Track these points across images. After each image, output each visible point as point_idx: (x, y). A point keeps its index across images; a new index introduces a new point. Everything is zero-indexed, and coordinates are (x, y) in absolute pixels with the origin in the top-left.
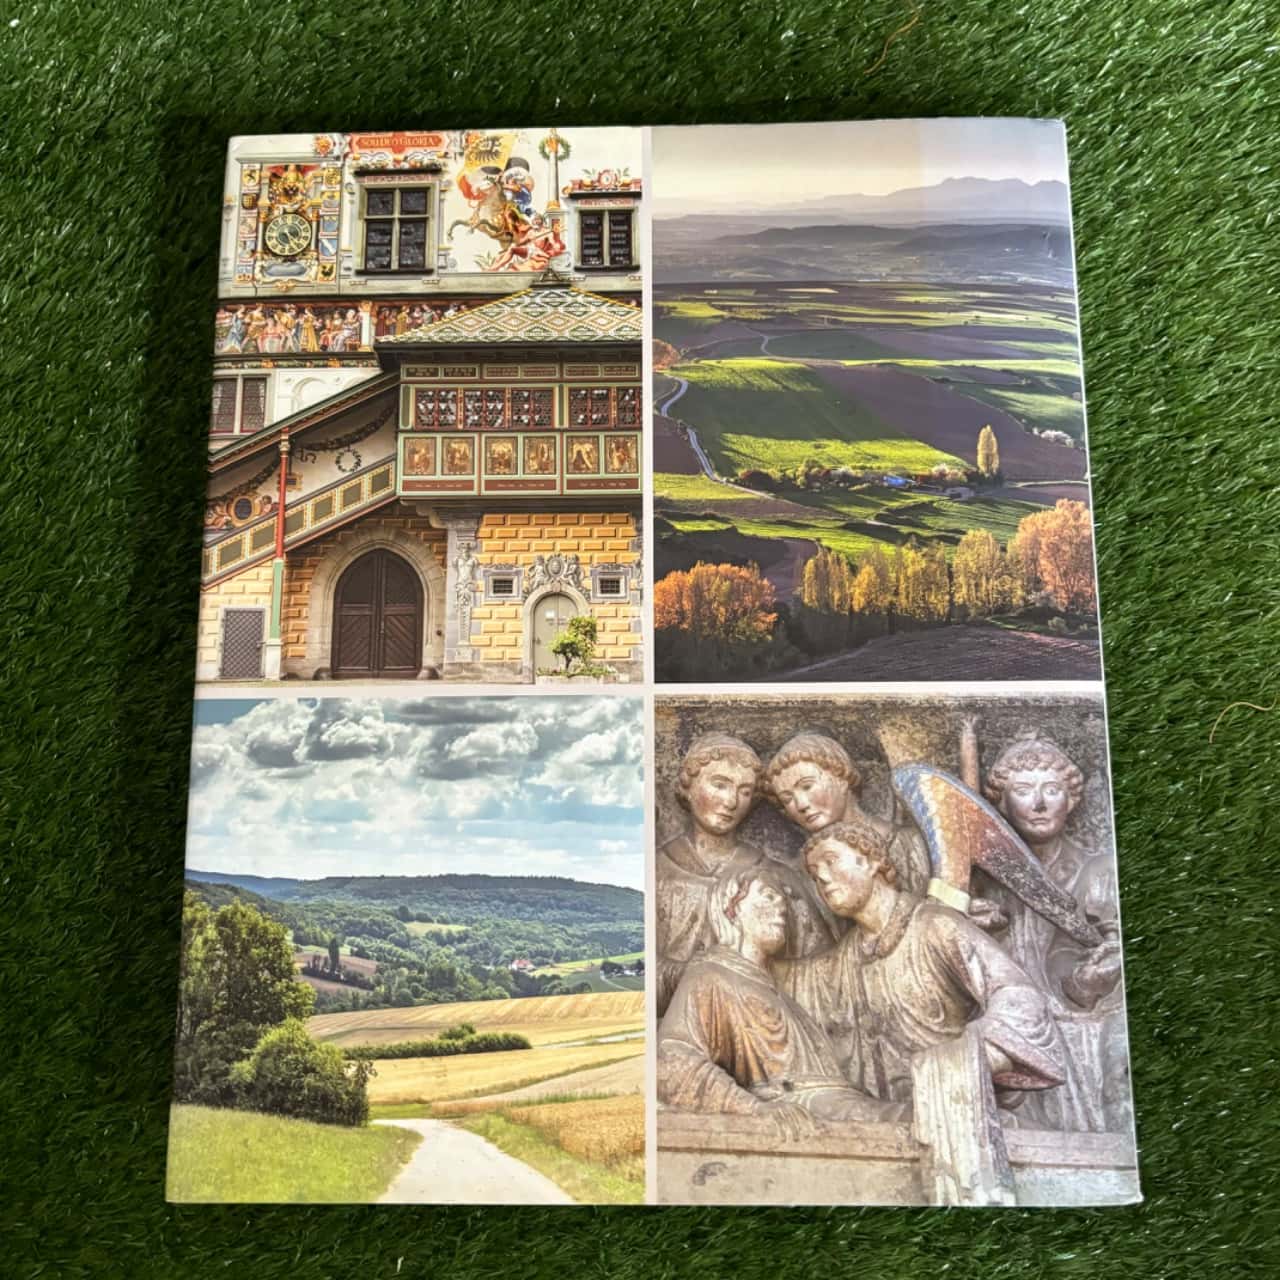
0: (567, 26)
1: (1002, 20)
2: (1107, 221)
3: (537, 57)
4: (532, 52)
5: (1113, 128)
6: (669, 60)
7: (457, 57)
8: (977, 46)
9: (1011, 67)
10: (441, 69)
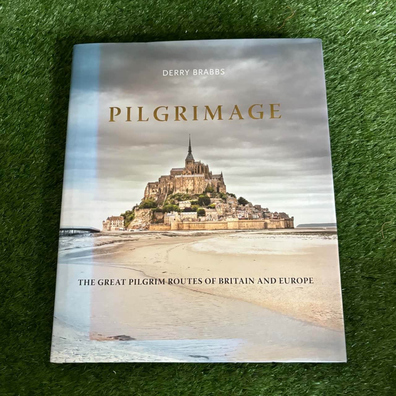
0: (190, 10)
1: (319, 17)
2: (347, 77)
3: (181, 18)
4: (180, 17)
5: (350, 50)
6: (220, 22)
7: (157, 17)
8: (311, 23)
9: (321, 30)
10: (152, 20)
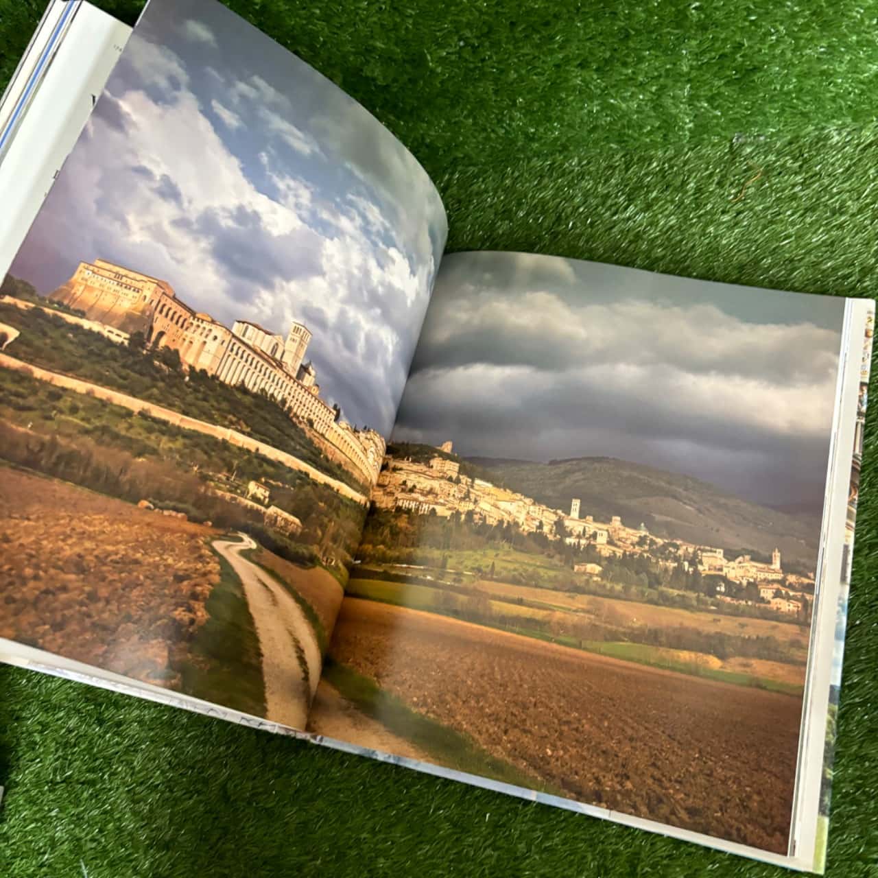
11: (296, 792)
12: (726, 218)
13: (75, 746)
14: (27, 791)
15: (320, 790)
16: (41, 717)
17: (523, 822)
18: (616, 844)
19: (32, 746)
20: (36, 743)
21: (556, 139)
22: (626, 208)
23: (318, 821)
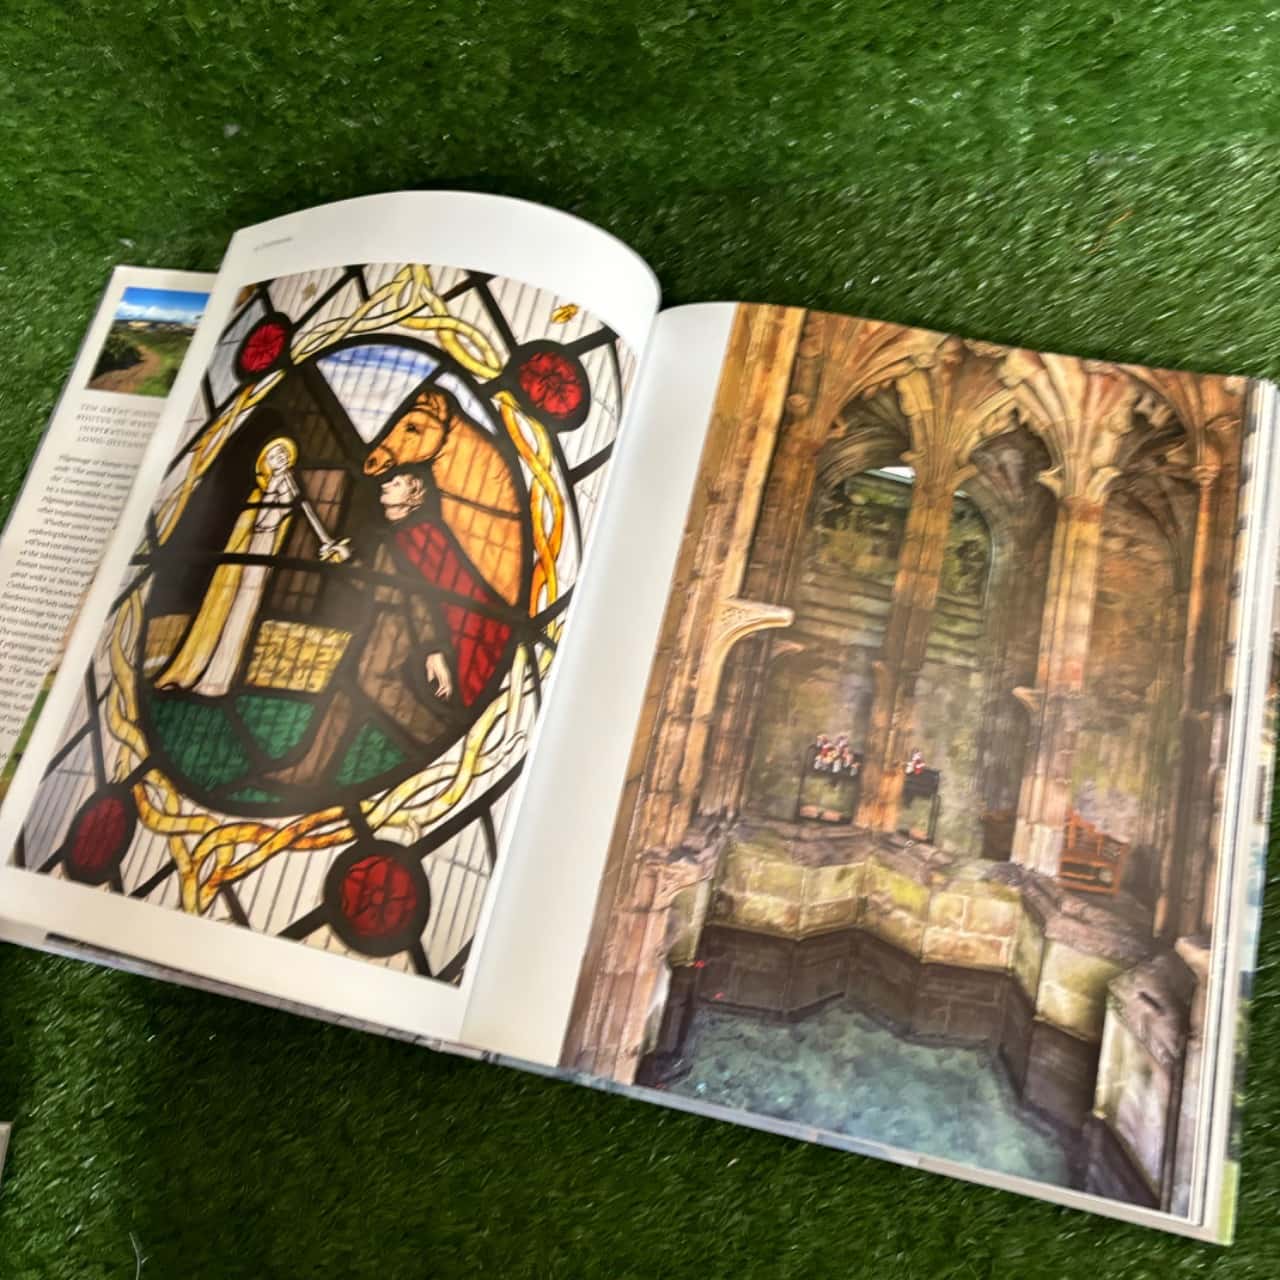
11: (450, 1130)
12: (1077, 278)
13: (117, 1063)
14: (47, 1131)
15: (485, 1128)
16: (65, 1020)
17: (787, 1173)
18: (925, 1204)
19: (53, 1063)
20: (58, 1061)
21: (827, 156)
22: (931, 261)
23: (485, 1173)
